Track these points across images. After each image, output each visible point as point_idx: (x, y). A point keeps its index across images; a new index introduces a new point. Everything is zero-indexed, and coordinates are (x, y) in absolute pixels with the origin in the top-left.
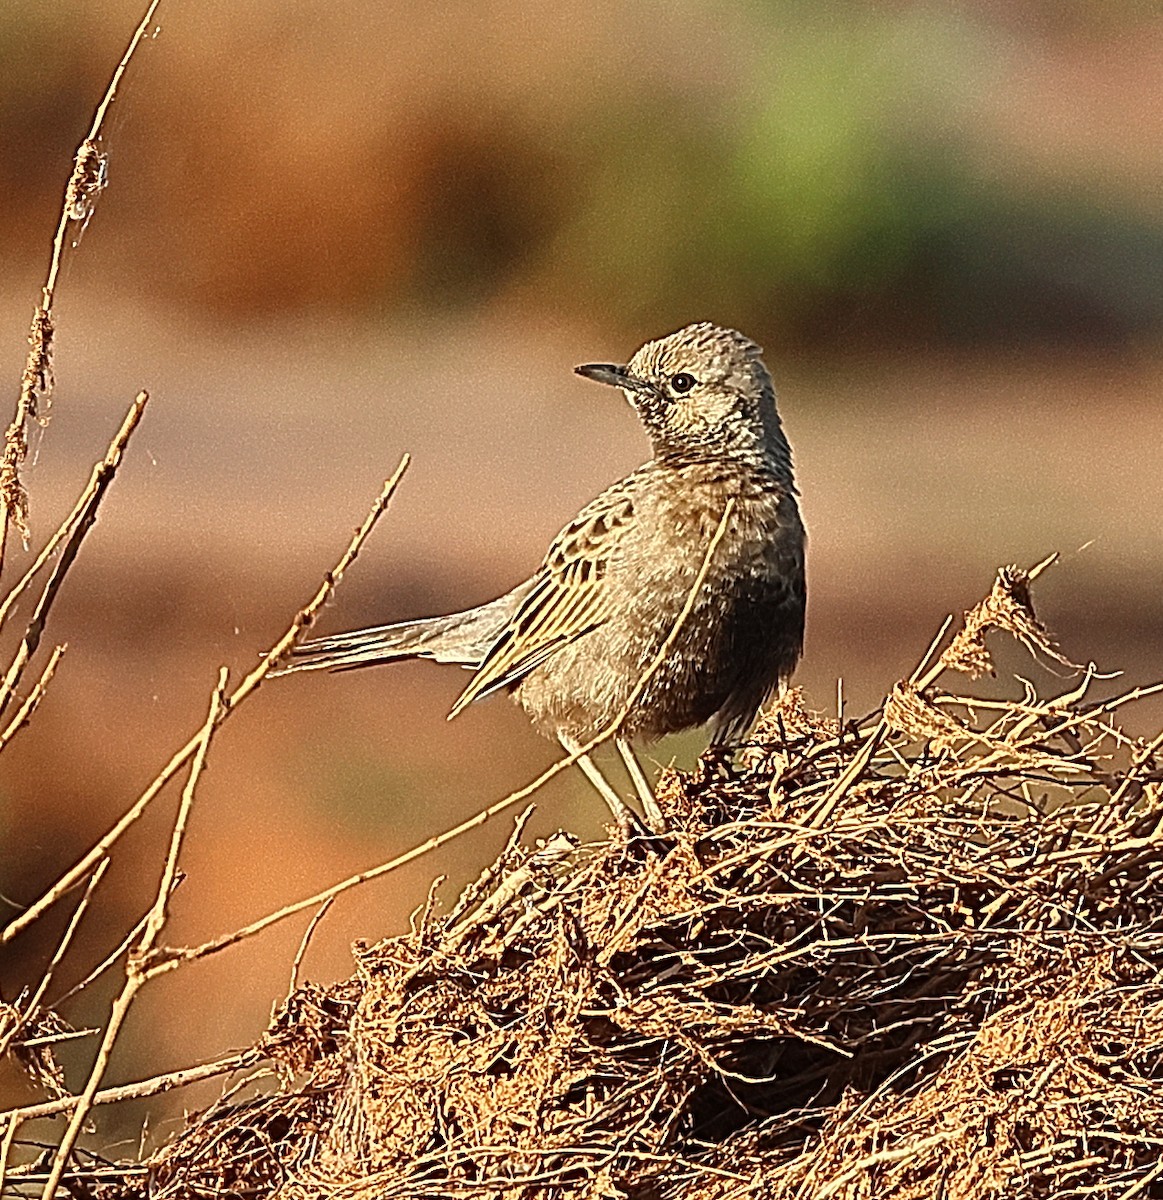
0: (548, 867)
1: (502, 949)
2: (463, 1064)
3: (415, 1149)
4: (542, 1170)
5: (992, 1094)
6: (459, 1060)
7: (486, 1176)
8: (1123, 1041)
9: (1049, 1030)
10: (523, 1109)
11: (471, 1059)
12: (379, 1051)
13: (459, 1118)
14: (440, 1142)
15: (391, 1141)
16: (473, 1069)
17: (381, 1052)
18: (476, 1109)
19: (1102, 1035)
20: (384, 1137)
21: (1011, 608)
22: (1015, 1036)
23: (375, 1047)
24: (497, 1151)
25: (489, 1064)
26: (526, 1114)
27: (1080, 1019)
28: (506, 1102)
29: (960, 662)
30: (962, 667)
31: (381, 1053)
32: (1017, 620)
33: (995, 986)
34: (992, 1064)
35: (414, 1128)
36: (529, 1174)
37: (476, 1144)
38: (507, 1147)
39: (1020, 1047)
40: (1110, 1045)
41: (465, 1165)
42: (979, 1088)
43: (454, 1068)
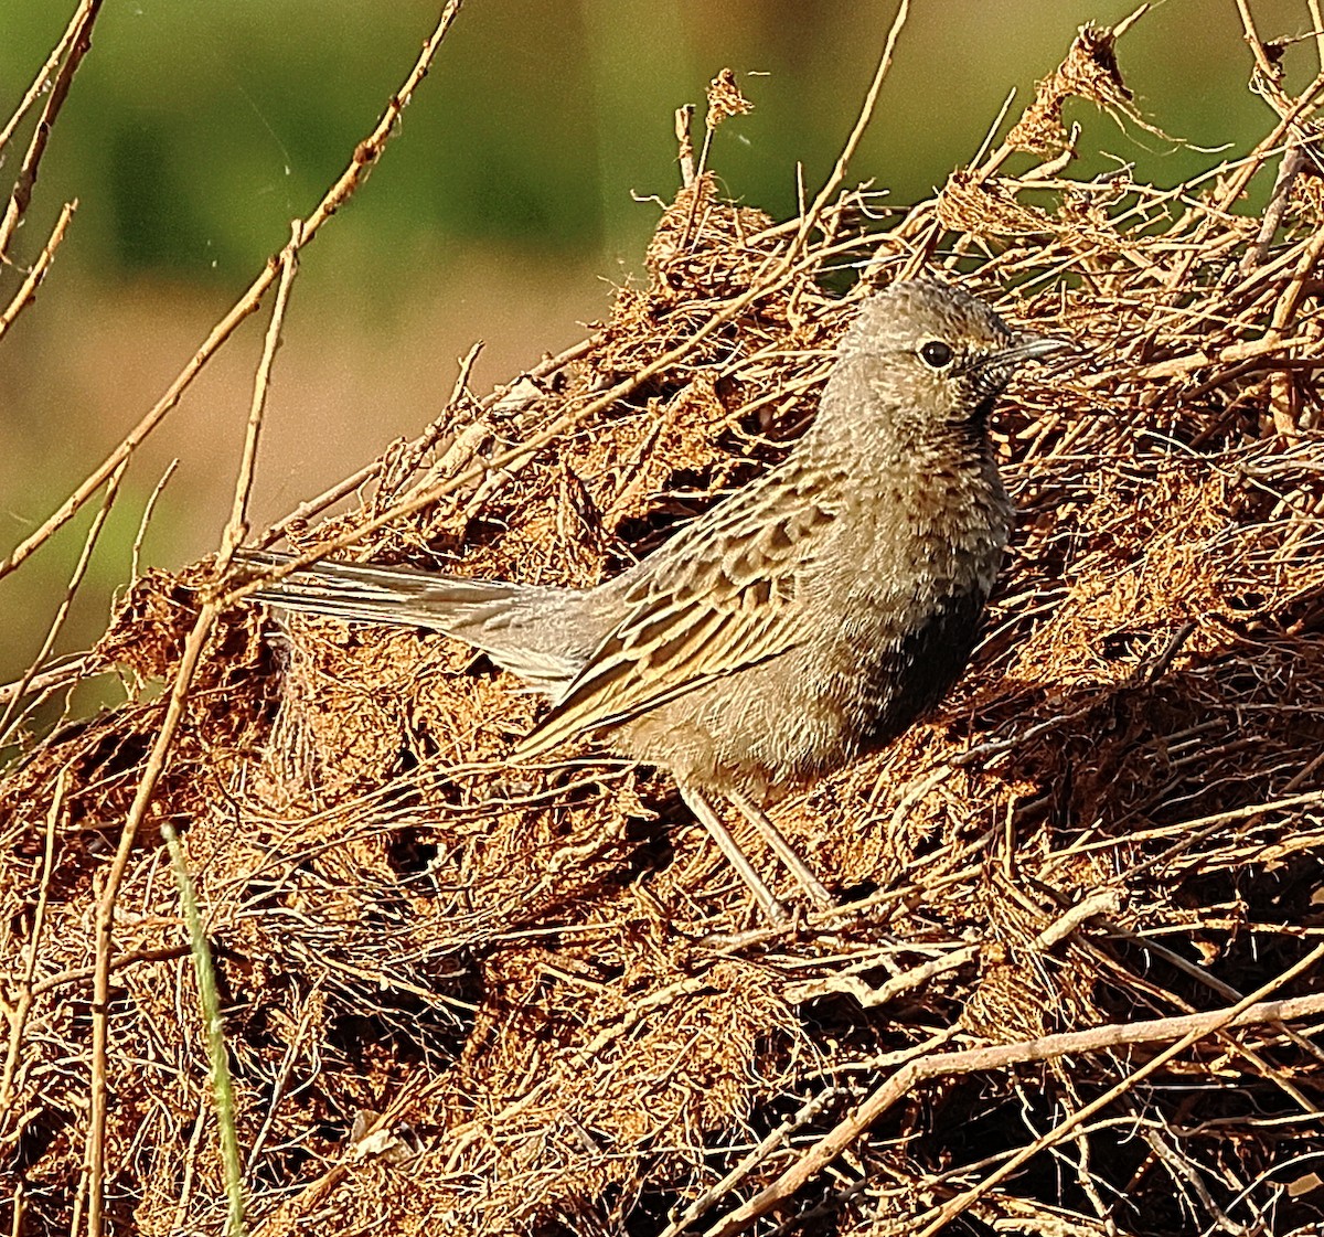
0: (511, 418)
1: (464, 521)
2: (435, 665)
3: (379, 772)
4: (545, 788)
5: (1102, 663)
6: (429, 661)
7: (472, 799)
8: (1262, 590)
9: (1170, 583)
10: (515, 716)
11: (444, 658)
12: (327, 655)
13: (431, 731)
14: (409, 762)
15: (348, 764)
16: (448, 670)
17: (330, 655)
18: (454, 719)
19: (1236, 585)
20: (339, 759)
21: (1094, 74)
22: (1123, 592)
23: (322, 650)
24: (485, 769)
25: (468, 664)
26: (518, 721)
27: (1209, 566)
28: (493, 709)
29: (1032, 142)
30: (1034, 149)
31: (328, 656)
32: (1102, 88)
33: (1074, 530)
34: (1102, 629)
35: (376, 746)
36: (530, 793)
37: (457, 763)
38: (497, 762)
39: (1132, 604)
40: (1247, 596)
41: (444, 788)
42: (1087, 657)
43: (424, 670)
